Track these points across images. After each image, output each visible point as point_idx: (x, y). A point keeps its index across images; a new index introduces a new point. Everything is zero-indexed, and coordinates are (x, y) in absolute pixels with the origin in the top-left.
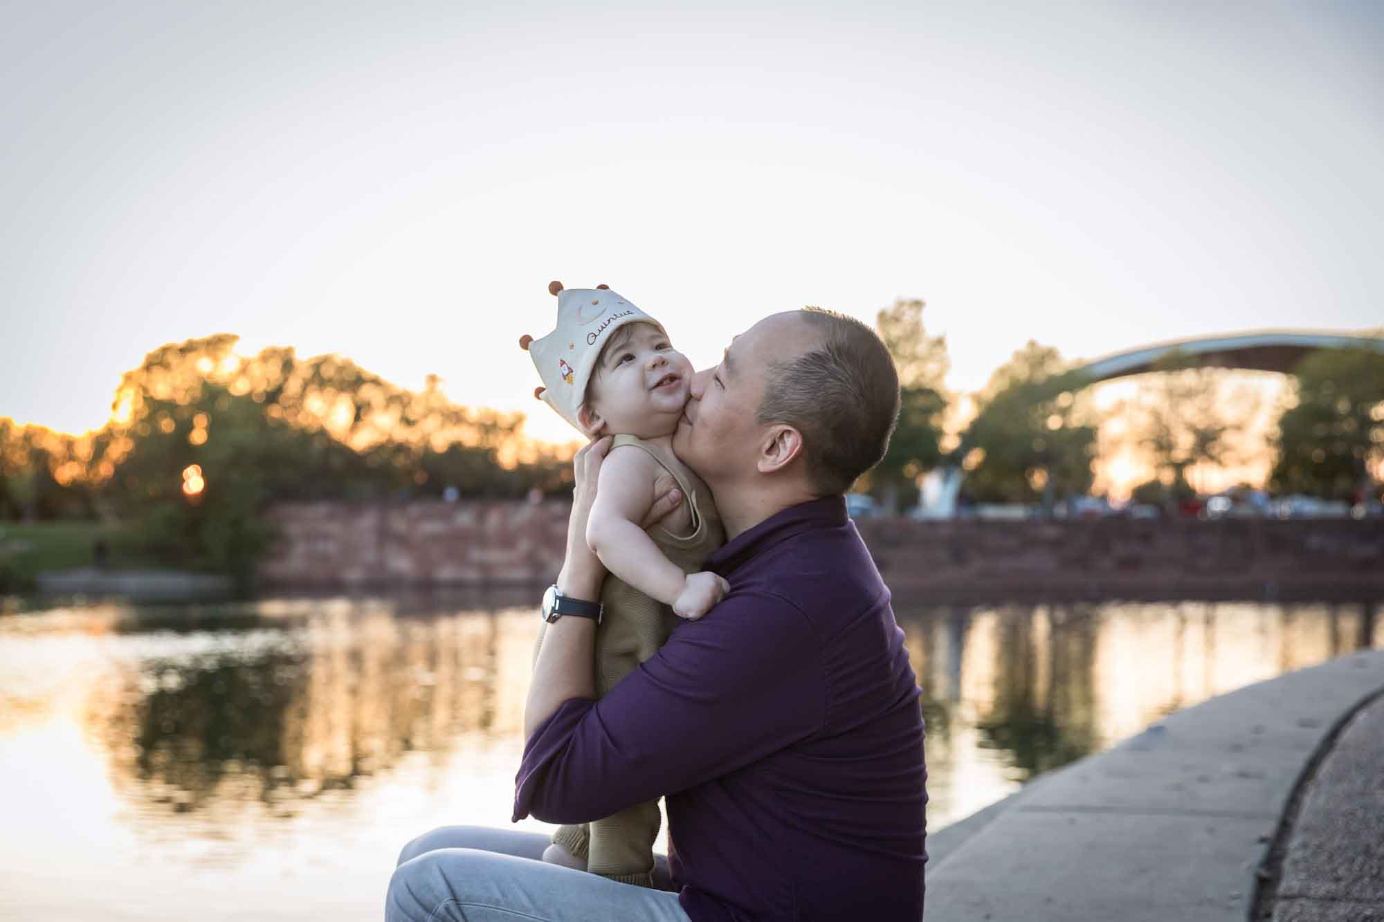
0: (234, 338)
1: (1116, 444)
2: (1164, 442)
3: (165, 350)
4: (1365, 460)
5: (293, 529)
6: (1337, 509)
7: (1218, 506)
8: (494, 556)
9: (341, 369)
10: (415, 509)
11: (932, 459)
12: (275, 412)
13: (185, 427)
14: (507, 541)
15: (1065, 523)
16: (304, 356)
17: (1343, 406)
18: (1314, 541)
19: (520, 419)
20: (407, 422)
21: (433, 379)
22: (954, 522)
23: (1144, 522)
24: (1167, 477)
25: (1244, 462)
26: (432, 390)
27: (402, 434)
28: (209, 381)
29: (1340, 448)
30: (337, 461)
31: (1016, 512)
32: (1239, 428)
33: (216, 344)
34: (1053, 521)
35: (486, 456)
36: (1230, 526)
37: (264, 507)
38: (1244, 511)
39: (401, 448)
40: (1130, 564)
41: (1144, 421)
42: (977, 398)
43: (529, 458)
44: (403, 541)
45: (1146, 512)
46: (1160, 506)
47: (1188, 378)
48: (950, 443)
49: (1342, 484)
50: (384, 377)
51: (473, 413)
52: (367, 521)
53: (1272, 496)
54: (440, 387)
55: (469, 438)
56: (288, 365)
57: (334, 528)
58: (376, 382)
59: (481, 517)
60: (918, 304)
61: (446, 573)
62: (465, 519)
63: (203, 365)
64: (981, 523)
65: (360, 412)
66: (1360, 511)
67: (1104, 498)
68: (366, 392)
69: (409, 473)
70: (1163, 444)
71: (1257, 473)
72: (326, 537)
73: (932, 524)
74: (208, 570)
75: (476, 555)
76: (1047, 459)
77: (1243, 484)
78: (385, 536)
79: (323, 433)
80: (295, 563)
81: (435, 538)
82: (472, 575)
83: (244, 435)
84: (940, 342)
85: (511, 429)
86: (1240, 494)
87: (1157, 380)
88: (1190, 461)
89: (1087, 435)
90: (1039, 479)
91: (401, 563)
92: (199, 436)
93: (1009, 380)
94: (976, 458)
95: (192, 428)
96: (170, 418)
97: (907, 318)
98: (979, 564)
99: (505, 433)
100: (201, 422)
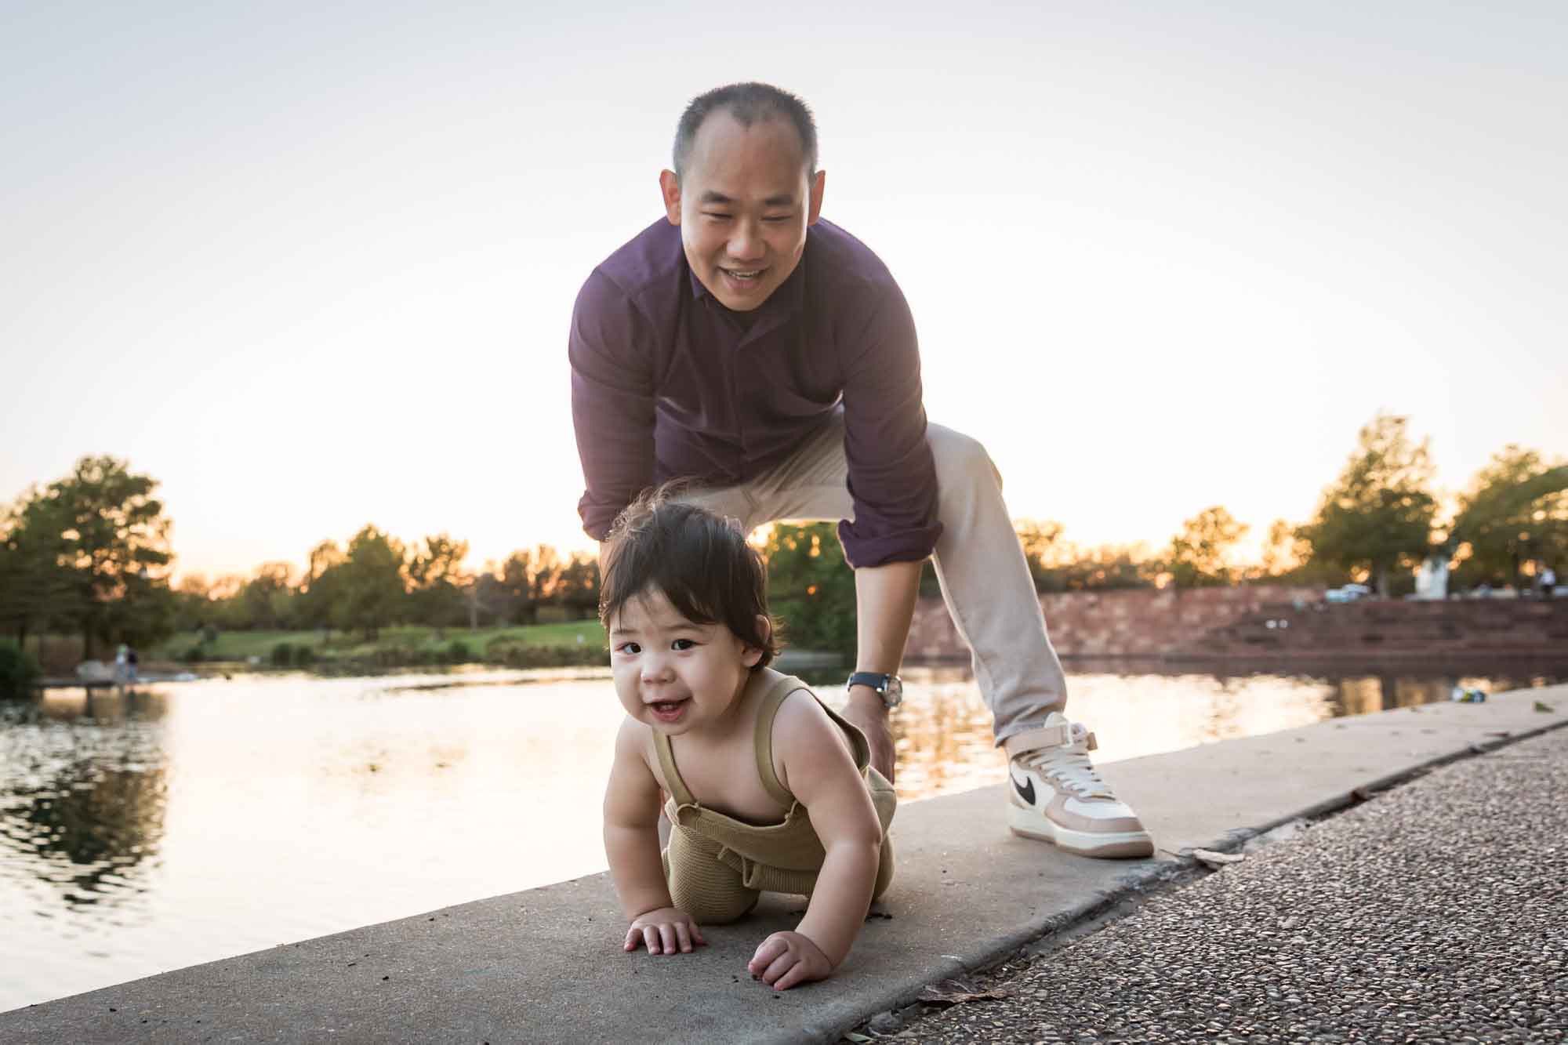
11: (1425, 552)
13: (806, 545)
19: (1057, 531)
22: (1446, 603)
31: (1508, 593)
42: (1463, 499)
43: (1067, 560)
48: (1438, 537)
60: (1399, 421)
64: (1470, 603)
73: (1425, 604)
74: (825, 649)
76: (1534, 548)
84: (1422, 452)
85: (1051, 538)
92: (815, 552)
93: (1490, 480)
94: (1464, 551)
95: (810, 546)
96: (795, 539)
97: (1390, 433)
98: (1470, 637)
99: (1046, 541)
100: (816, 540)
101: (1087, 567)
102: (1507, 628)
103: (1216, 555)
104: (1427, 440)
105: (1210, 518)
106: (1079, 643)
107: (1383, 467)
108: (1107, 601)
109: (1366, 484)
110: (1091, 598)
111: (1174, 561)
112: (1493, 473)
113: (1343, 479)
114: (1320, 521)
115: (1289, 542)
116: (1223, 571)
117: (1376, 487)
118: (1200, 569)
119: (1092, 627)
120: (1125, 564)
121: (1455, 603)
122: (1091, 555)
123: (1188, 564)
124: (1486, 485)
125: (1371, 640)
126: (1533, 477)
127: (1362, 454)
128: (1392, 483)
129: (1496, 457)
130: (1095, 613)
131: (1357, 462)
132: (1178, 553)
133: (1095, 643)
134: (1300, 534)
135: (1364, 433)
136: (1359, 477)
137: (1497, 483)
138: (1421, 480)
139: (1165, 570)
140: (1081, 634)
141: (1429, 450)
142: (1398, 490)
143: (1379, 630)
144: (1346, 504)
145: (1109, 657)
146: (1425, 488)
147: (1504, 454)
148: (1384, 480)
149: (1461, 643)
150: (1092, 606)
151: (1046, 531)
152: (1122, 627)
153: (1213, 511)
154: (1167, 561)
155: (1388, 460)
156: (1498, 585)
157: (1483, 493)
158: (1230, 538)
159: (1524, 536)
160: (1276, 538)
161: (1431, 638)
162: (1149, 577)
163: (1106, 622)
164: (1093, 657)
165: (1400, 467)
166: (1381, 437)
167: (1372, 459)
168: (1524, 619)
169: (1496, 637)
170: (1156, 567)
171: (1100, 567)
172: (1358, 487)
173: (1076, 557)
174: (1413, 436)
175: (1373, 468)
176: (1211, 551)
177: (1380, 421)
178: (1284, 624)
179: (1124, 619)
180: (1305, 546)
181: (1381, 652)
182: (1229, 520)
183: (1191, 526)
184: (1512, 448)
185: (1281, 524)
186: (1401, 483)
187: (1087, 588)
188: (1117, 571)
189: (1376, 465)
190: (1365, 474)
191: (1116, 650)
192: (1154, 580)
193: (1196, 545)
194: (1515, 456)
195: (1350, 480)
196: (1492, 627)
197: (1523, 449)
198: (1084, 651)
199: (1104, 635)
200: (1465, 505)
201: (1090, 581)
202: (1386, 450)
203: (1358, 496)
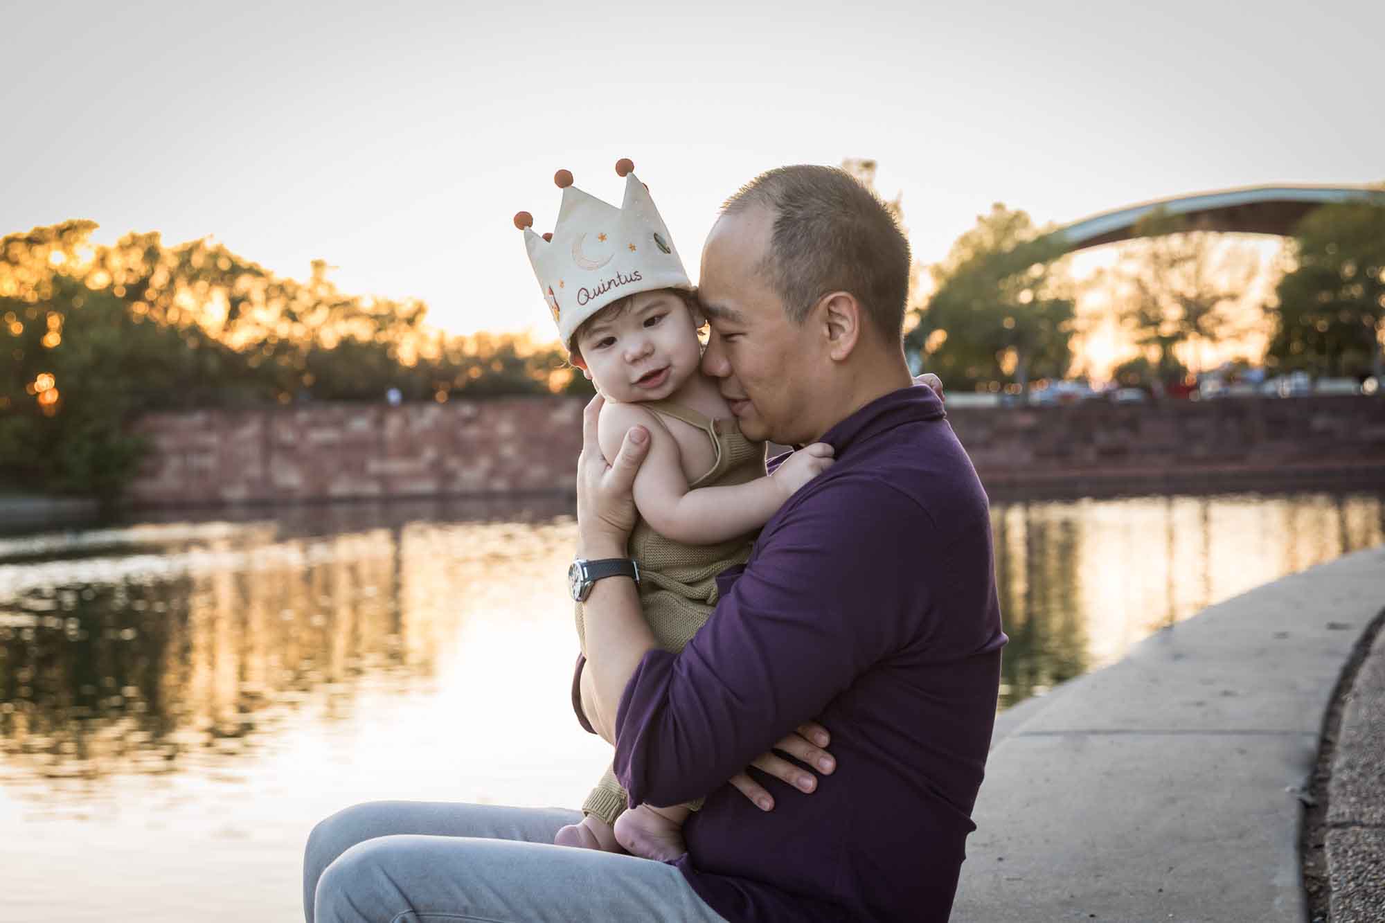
0: (88, 226)
1: (1096, 317)
2: (1151, 314)
3: (9, 241)
4: (1376, 329)
5: (165, 442)
6: (1346, 386)
7: (1210, 388)
8: (397, 466)
9: (215, 256)
10: (303, 416)
12: (140, 308)
13: (38, 329)
14: (410, 449)
15: (1039, 410)
16: (169, 244)
17: (1349, 270)
18: (1320, 422)
19: (420, 310)
20: (292, 316)
21: (318, 265)
23: (1128, 404)
24: (1154, 354)
25: (1238, 336)
26: (318, 280)
27: (284, 330)
28: (63, 274)
29: (1345, 317)
30: (213, 363)
31: (986, 400)
32: (1233, 297)
33: (66, 233)
34: (1028, 408)
35: (383, 353)
36: (1226, 407)
37: (132, 416)
38: (1239, 390)
39: (284, 346)
40: (1114, 454)
41: (1126, 290)
42: (938, 272)
43: (431, 352)
44: (289, 452)
45: (1129, 395)
46: (1146, 388)
47: (1174, 243)
48: (911, 324)
49: (1349, 357)
50: (264, 266)
51: (367, 305)
52: (250, 430)
53: (1271, 374)
54: (328, 275)
55: (362, 332)
56: (152, 255)
57: (213, 439)
58: (255, 272)
59: (380, 423)
60: (869, 168)
61: (340, 487)
62: (361, 424)
63: (56, 257)
65: (235, 307)
66: (1370, 386)
67: (1083, 380)
68: (244, 283)
69: (298, 374)
70: (1148, 318)
71: (1254, 349)
72: (204, 450)
74: (68, 493)
75: (374, 466)
76: (1019, 339)
77: (1238, 358)
78: (269, 446)
79: (195, 330)
80: (167, 480)
81: (329, 447)
82: (373, 489)
83: (105, 335)
85: (411, 321)
86: (1235, 372)
87: (1140, 246)
88: (1179, 337)
89: (1062, 310)
90: (1010, 362)
91: (290, 478)
92: (52, 340)
93: (973, 249)
94: (938, 337)
95: (44, 330)
96: (21, 318)
99: (405, 325)
100: (54, 321)
101: (456, 362)
106: (447, 477)
108: (489, 415)
110: (467, 410)
112: (975, 240)
119: (466, 452)
120: (508, 356)
122: (462, 342)
124: (967, 254)
126: (1021, 246)
129: (980, 219)
130: (472, 432)
133: (471, 476)
137: (979, 254)
139: (560, 364)
140: (453, 463)
141: (902, 206)
145: (488, 496)
147: (988, 212)
150: (468, 421)
151: (405, 309)
152: (508, 451)
157: (963, 267)
159: (1009, 323)
162: (538, 375)
163: (488, 444)
164: (466, 496)
168: (1007, 433)
170: (549, 361)
171: (476, 360)
173: (441, 346)
179: (509, 440)
184: (998, 206)
187: (456, 395)
188: (497, 368)
191: (500, 485)
192: (547, 380)
194: (1002, 216)
197: (1012, 207)
198: (457, 487)
199: (484, 463)
200: (942, 282)
201: (460, 382)
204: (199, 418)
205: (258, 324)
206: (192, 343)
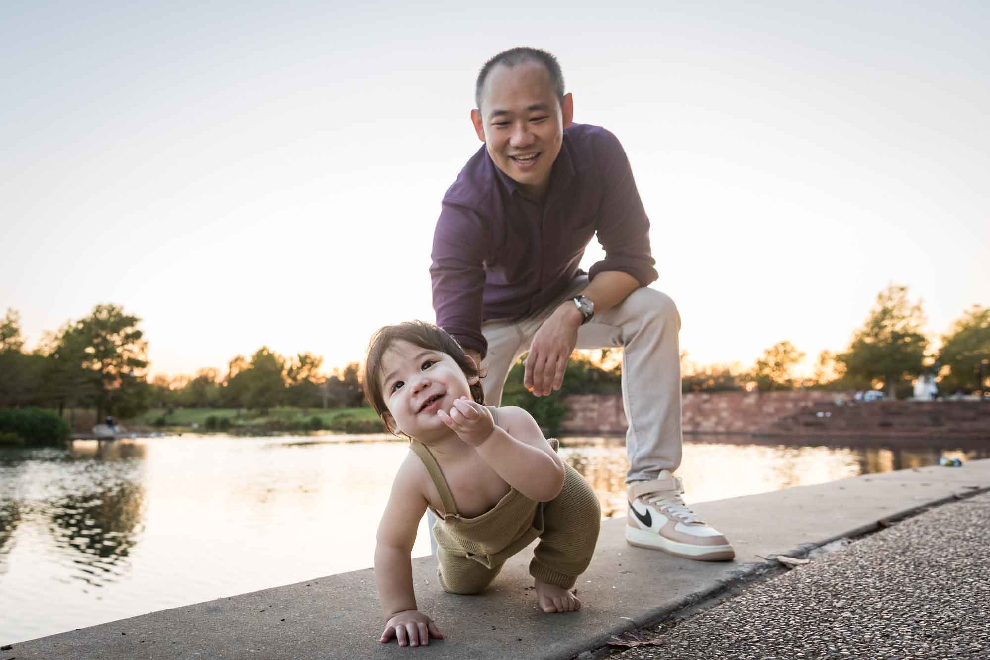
5: (576, 406)
11: (920, 371)
22: (932, 403)
30: (595, 376)
31: (975, 397)
37: (564, 396)
42: (945, 338)
48: (929, 362)
57: (596, 406)
60: (902, 289)
64: (950, 403)
65: (605, 354)
72: (592, 410)
73: (920, 403)
79: (590, 363)
80: (577, 422)
84: (918, 308)
93: (963, 326)
94: (946, 370)
97: (897, 296)
98: (949, 425)
101: (703, 377)
102: (974, 419)
103: (785, 371)
104: (921, 301)
105: (781, 348)
106: (698, 425)
107: (892, 317)
108: (715, 398)
109: (882, 328)
110: (705, 396)
111: (758, 374)
112: (964, 322)
113: (867, 325)
114: (852, 351)
115: (831, 364)
116: (789, 381)
117: (888, 330)
118: (774, 379)
119: (706, 415)
120: (727, 376)
121: (938, 403)
122: (705, 370)
123: (767, 376)
124: (960, 329)
125: (885, 425)
127: (879, 309)
128: (899, 328)
129: (966, 312)
130: (707, 406)
131: (876, 315)
132: (761, 370)
133: (708, 425)
134: (839, 358)
135: (880, 297)
136: (877, 324)
137: (967, 328)
138: (917, 326)
139: (752, 379)
140: (699, 419)
141: (922, 307)
142: (901, 332)
143: (890, 420)
144: (869, 340)
145: (717, 433)
146: (919, 331)
147: (972, 310)
148: (893, 325)
149: (943, 429)
150: (706, 401)
152: (725, 414)
153: (783, 344)
154: (754, 374)
155: (895, 313)
156: (968, 392)
157: (958, 335)
158: (794, 361)
159: (985, 362)
160: (823, 361)
161: (925, 425)
162: (742, 384)
163: (715, 412)
164: (706, 433)
165: (904, 318)
166: (890, 299)
167: (885, 313)
168: (986, 414)
169: (966, 425)
170: (746, 378)
171: (711, 377)
172: (876, 330)
173: (695, 371)
174: (912, 298)
175: (885, 318)
176: (781, 369)
177: (890, 289)
178: (828, 414)
179: (725, 410)
180: (842, 366)
181: (892, 433)
182: (793, 350)
183: (769, 352)
184: (976, 306)
185: (826, 352)
186: (904, 328)
187: (703, 390)
188: (722, 380)
189: (887, 316)
190: (880, 322)
191: (721, 429)
192: (745, 386)
193: (772, 364)
194: (979, 311)
195: (871, 325)
196: (965, 419)
197: (984, 307)
198: (701, 429)
199: (713, 419)
200: (946, 342)
201: (705, 386)
202: (895, 307)
203: (876, 335)
204: (590, 397)
205: (614, 360)
206: (587, 367)
